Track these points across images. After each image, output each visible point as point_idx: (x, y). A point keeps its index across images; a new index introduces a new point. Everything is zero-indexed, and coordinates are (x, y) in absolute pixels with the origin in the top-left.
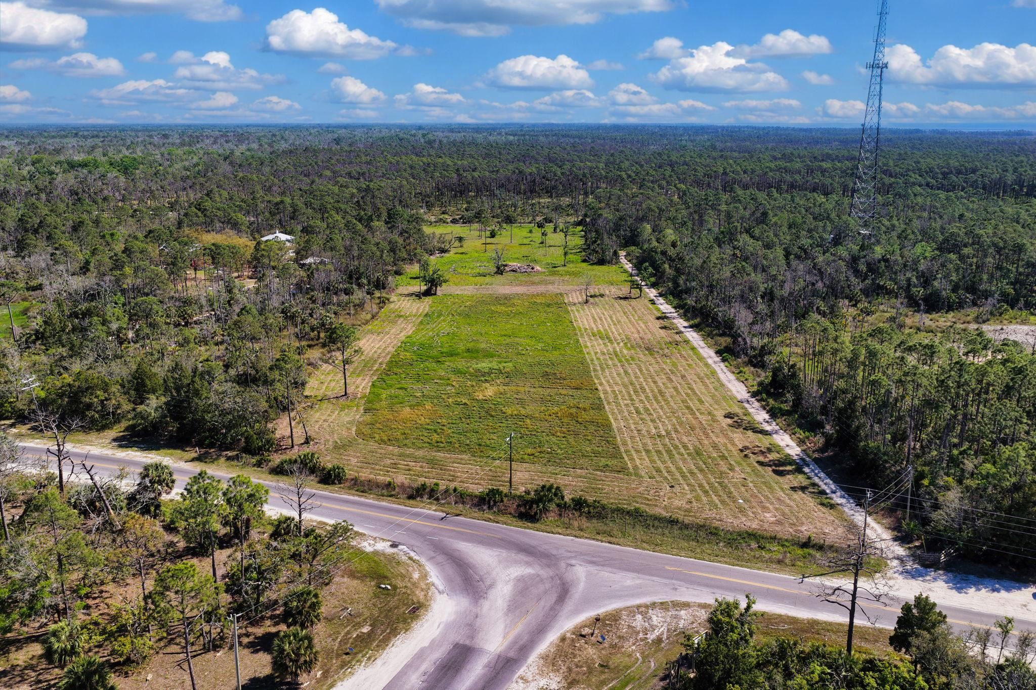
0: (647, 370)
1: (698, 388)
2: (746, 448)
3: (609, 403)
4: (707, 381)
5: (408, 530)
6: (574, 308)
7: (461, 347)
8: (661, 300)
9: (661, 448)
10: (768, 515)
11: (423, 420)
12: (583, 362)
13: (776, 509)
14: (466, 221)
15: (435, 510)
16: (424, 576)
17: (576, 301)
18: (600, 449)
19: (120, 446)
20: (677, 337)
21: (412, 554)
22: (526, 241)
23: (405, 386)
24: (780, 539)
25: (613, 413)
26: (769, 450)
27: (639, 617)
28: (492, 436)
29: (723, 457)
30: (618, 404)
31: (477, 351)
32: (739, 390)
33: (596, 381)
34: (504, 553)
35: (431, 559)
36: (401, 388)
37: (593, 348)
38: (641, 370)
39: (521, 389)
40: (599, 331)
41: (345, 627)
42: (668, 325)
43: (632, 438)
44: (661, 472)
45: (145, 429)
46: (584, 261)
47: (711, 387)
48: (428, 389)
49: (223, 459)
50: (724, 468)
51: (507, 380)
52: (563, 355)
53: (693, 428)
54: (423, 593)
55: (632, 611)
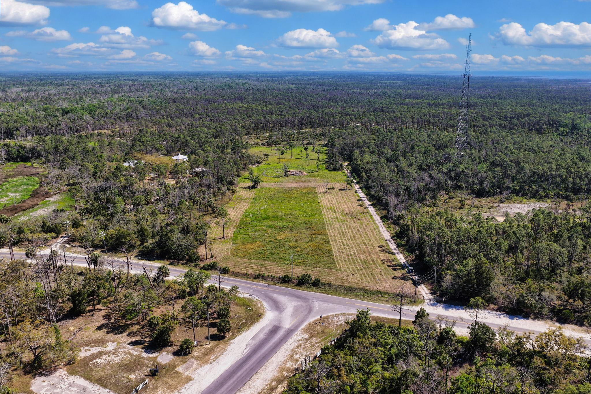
0: (350, 226)
1: (370, 234)
2: (384, 260)
3: (332, 241)
4: (374, 231)
5: (255, 290)
6: (320, 195)
7: (270, 215)
8: (360, 191)
9: (351, 260)
10: (387, 285)
11: (256, 248)
12: (322, 223)
13: (391, 283)
14: (269, 144)
15: (264, 283)
16: (262, 305)
17: (321, 191)
18: (327, 260)
19: (139, 259)
20: (365, 210)
21: (257, 298)
22: (299, 157)
23: (248, 233)
24: (389, 293)
25: (333, 246)
26: (393, 261)
27: (335, 318)
28: (285, 255)
29: (375, 263)
30: (336, 241)
31: (277, 217)
32: (387, 235)
33: (328, 231)
34: (290, 298)
35: (264, 300)
36: (246, 234)
37: (328, 215)
38: (347, 226)
39: (296, 235)
40: (331, 207)
41: (237, 320)
42: (361, 204)
43: (340, 255)
44: (349, 269)
45: (147, 252)
46: (326, 169)
47: (375, 234)
48: (258, 234)
49: (180, 264)
50: (374, 268)
51: (290, 231)
52: (314, 219)
53: (365, 252)
54: (262, 310)
55: (333, 316)
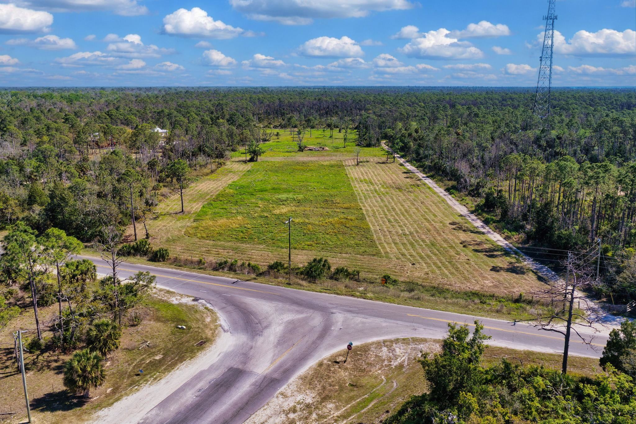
0: (397, 199)
1: (434, 208)
2: (466, 242)
3: (369, 216)
4: (440, 205)
5: (208, 289)
6: (349, 168)
7: (269, 187)
8: (408, 164)
9: (405, 241)
10: (487, 282)
11: (234, 226)
12: (353, 195)
13: (493, 278)
14: (282, 127)
15: (232, 278)
16: (215, 320)
17: (351, 164)
18: (361, 242)
20: (418, 182)
21: (208, 305)
22: (320, 136)
23: (226, 207)
24: (498, 297)
25: (372, 222)
26: (484, 243)
27: (385, 349)
29: (452, 247)
30: (375, 217)
31: (280, 189)
32: (463, 210)
33: (361, 205)
34: (280, 305)
35: (222, 309)
36: (223, 209)
37: (359, 188)
38: (393, 199)
39: (308, 209)
40: (365, 179)
41: (142, 355)
42: (412, 176)
43: (384, 236)
44: (405, 255)
46: (358, 145)
47: (442, 208)
48: (242, 209)
50: (453, 253)
51: (298, 204)
52: (339, 191)
53: (429, 230)
54: (211, 332)
55: (379, 345)
